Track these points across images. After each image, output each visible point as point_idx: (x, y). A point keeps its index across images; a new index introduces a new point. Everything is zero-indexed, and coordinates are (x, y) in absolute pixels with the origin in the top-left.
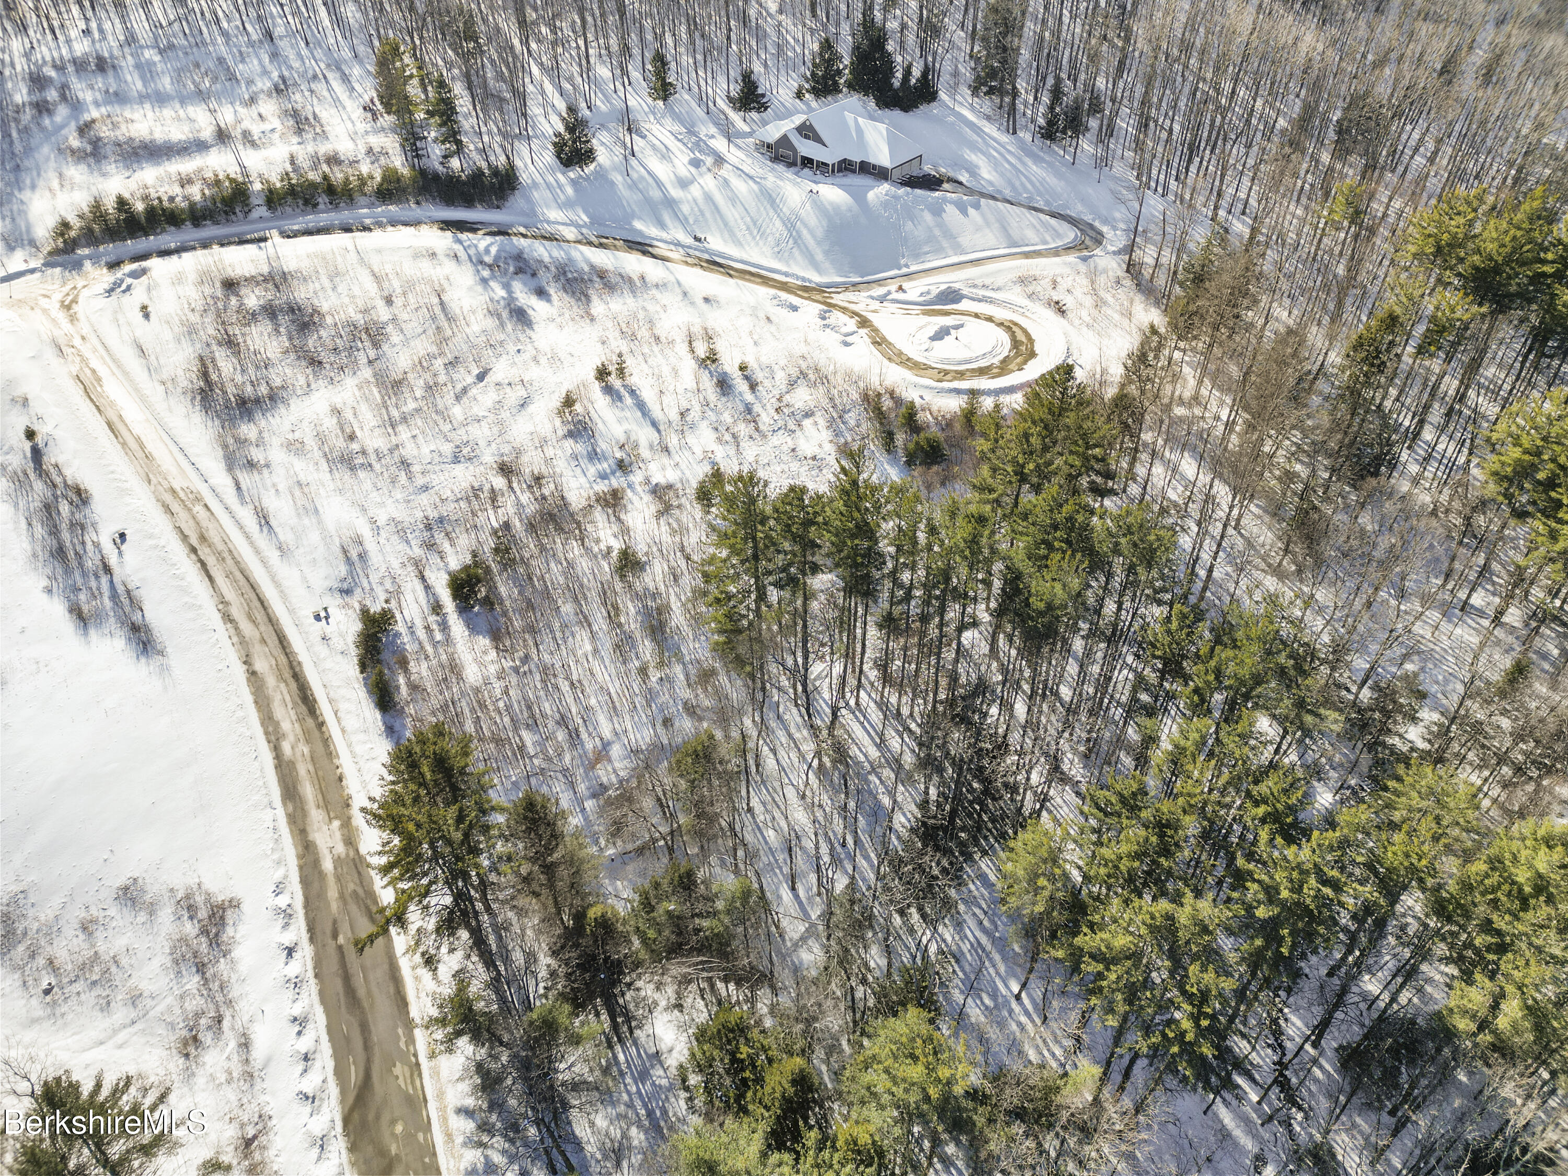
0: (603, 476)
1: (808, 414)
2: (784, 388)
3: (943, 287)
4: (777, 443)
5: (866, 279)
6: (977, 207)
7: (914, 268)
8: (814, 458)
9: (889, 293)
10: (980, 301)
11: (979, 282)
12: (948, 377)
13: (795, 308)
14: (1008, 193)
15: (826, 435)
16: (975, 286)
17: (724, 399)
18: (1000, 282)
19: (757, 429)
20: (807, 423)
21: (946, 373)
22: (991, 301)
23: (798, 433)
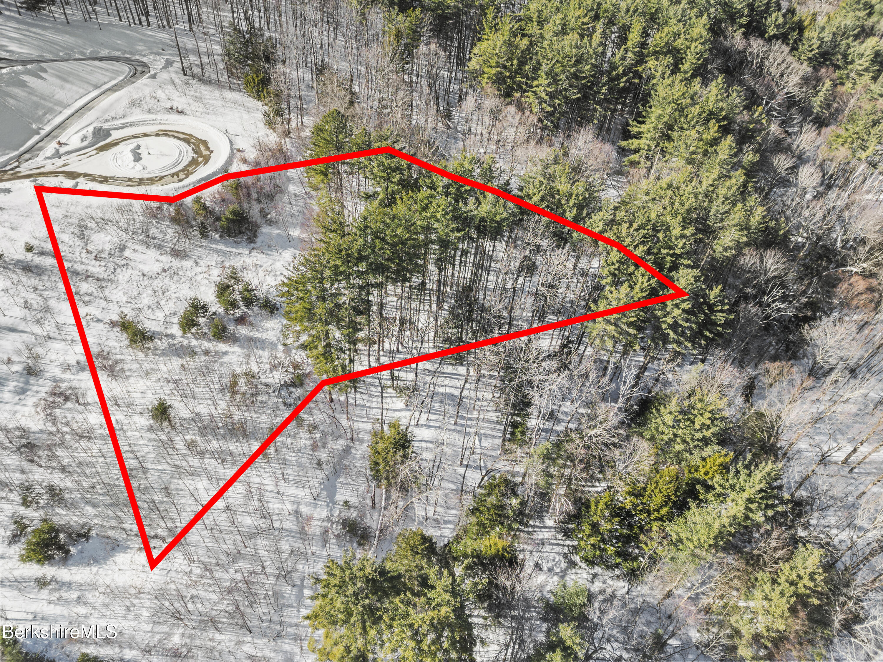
0: (22, 392)
1: (122, 248)
2: (78, 242)
3: (91, 129)
4: (126, 278)
5: (22, 149)
6: (45, 71)
7: (47, 129)
8: (164, 270)
9: (57, 151)
10: (122, 128)
11: (106, 117)
12: (182, 176)
13: (8, 191)
14: (50, 56)
15: (153, 253)
16: (107, 121)
17: (45, 278)
18: (121, 112)
19: (98, 279)
20: (127, 253)
21: (177, 174)
22: (131, 125)
23: (132, 263)
